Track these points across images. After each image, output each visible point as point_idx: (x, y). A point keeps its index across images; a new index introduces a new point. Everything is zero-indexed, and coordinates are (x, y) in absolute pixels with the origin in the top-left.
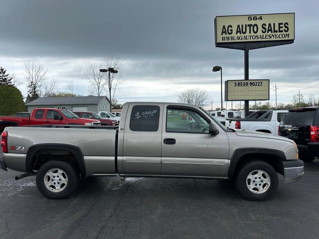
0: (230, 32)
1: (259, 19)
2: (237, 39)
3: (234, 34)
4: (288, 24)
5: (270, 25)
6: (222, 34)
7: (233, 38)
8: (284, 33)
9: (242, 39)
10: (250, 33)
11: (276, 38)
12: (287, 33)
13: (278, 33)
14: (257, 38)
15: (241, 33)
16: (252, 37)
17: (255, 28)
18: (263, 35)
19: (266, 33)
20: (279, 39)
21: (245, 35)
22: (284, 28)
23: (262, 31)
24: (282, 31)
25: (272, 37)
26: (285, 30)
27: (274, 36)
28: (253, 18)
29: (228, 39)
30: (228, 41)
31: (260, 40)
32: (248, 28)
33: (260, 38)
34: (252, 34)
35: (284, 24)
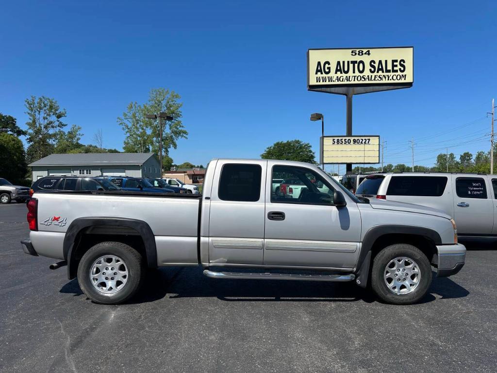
0: (327, 70)
1: (365, 54)
2: (337, 81)
3: (332, 74)
4: (404, 62)
5: (380, 62)
6: (316, 73)
7: (330, 79)
8: (399, 73)
9: (343, 81)
10: (354, 72)
11: (388, 80)
12: (404, 74)
13: (392, 74)
14: (363, 79)
15: (341, 73)
16: (356, 78)
17: (361, 65)
18: (371, 76)
19: (375, 73)
20: (392, 81)
21: (348, 75)
22: (399, 67)
23: (370, 70)
24: (396, 71)
25: (384, 78)
26: (400, 69)
27: (385, 78)
28: (357, 53)
29: (324, 80)
30: (324, 83)
31: (367, 82)
32: (351, 66)
33: (367, 80)
34: (357, 73)
35: (399, 62)
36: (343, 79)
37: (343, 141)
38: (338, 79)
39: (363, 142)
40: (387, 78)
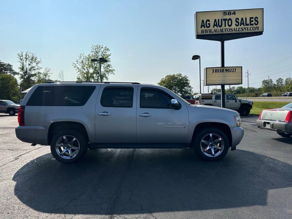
0: (208, 25)
1: (232, 14)
2: (214, 32)
3: (211, 28)
4: (258, 19)
5: (242, 19)
6: (201, 27)
7: (210, 31)
8: (254, 26)
10: (225, 26)
11: (247, 30)
12: (257, 26)
13: (250, 26)
14: (231, 31)
15: (217, 27)
16: (227, 30)
17: (230, 21)
18: (236, 28)
19: (239, 27)
20: (250, 31)
21: (221, 28)
22: (254, 22)
23: (236, 24)
27: (245, 29)
28: (227, 13)
29: (206, 31)
30: (207, 34)
31: (234, 32)
32: (223, 22)
34: (227, 27)
35: (254, 18)
36: (218, 31)
37: (219, 70)
38: (215, 31)
39: (232, 71)
40: (246, 29)
